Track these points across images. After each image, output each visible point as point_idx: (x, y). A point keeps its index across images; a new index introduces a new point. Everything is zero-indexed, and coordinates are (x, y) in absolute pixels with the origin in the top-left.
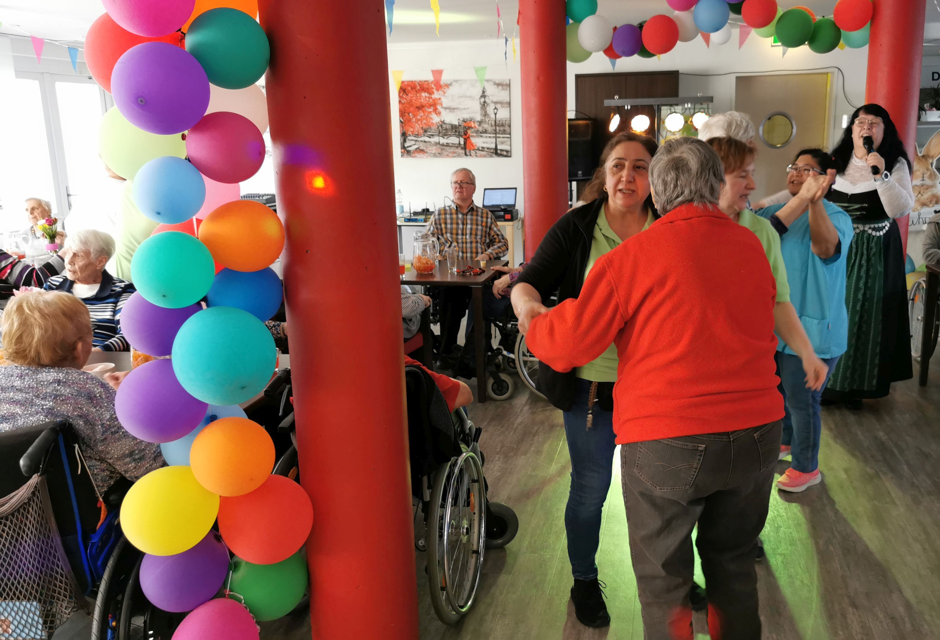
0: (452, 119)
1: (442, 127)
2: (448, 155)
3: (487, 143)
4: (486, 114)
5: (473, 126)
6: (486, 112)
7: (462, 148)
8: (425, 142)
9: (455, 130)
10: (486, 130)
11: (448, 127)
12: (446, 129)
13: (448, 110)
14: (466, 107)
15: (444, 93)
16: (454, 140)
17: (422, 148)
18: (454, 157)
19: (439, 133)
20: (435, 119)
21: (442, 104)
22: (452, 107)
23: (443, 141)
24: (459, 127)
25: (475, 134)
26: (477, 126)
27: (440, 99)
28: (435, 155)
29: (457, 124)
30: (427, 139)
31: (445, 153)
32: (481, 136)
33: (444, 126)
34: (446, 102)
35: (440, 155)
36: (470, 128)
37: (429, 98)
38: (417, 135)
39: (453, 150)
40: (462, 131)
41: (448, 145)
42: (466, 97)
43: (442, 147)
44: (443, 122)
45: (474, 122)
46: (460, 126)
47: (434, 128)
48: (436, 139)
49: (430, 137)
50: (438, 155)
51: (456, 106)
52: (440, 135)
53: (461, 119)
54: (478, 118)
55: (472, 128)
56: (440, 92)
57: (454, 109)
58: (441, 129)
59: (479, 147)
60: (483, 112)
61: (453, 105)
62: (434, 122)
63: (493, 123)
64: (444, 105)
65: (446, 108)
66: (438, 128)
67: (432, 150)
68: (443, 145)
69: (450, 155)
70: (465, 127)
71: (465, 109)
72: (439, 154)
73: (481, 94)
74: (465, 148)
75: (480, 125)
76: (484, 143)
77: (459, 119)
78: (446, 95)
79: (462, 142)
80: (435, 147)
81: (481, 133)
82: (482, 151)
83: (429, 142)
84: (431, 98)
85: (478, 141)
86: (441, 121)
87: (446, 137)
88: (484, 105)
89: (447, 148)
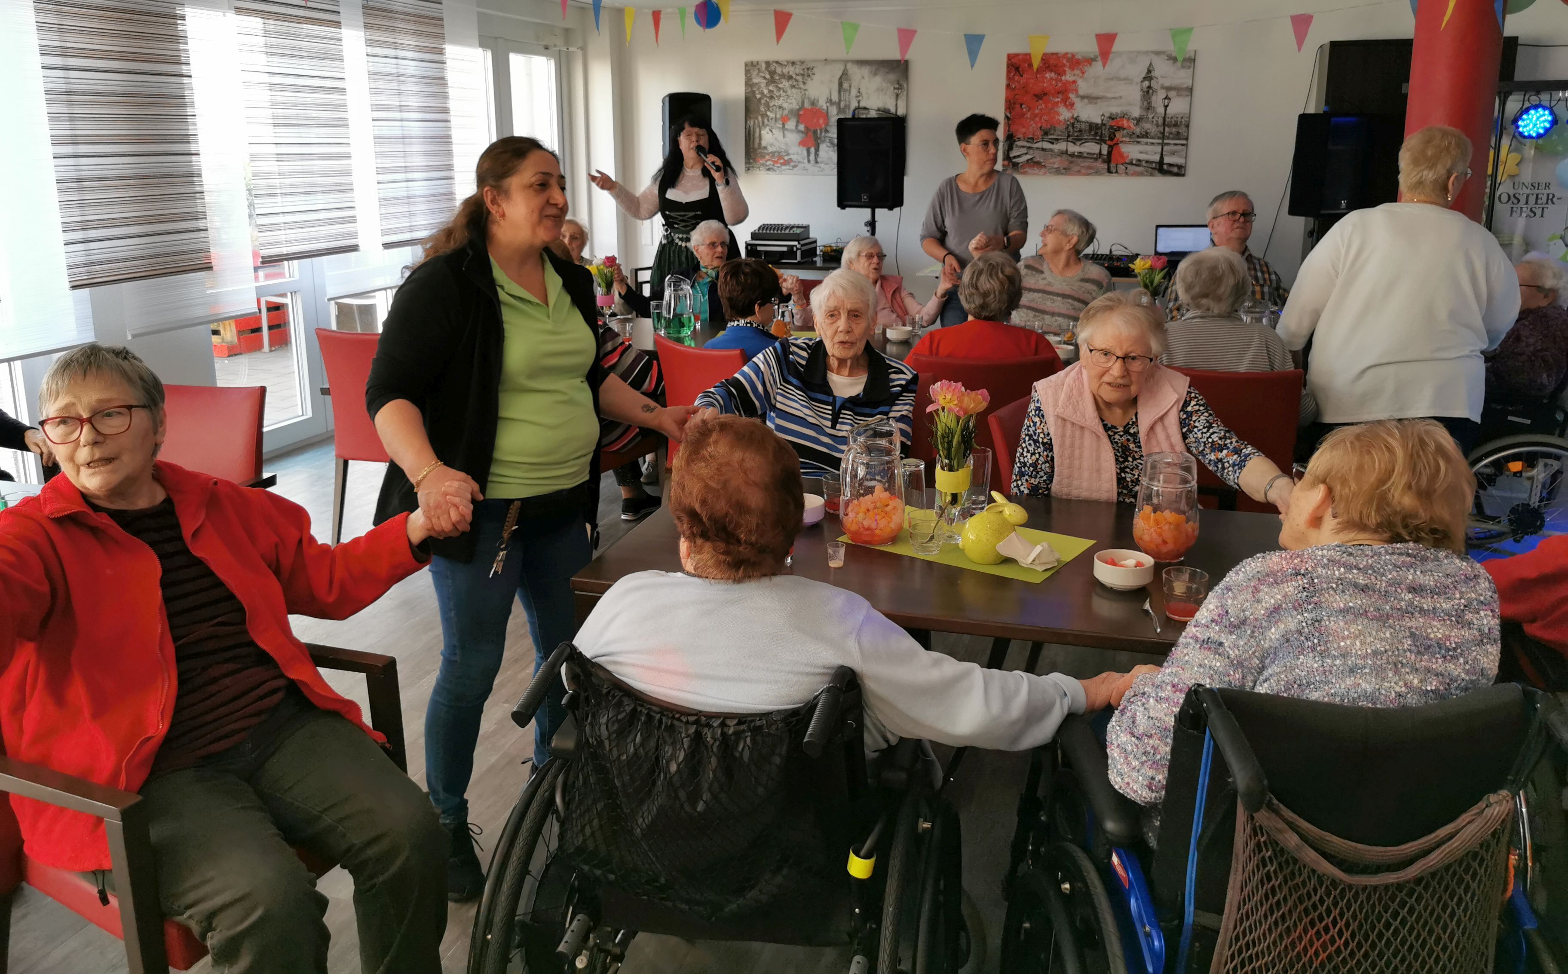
0: (1090, 113)
1: (1073, 127)
2: (1079, 171)
3: (1146, 153)
4: (1149, 107)
5: (1126, 125)
6: (1149, 103)
7: (1104, 161)
8: (1043, 149)
9: (1095, 131)
10: (1147, 133)
11: (1083, 127)
12: (1080, 131)
13: (1086, 101)
14: (1117, 95)
15: (1083, 73)
16: (1092, 148)
17: (1038, 159)
18: (1089, 174)
19: (1069, 136)
20: (1065, 114)
21: (1077, 91)
22: (1094, 95)
23: (1073, 148)
24: (1101, 128)
25: (1127, 139)
26: (1132, 125)
27: (1074, 82)
28: (1058, 172)
29: (1099, 121)
30: (1046, 145)
31: (1076, 168)
32: (1138, 142)
33: (1077, 125)
34: (1083, 87)
35: (1066, 171)
36: (1120, 128)
37: (1056, 80)
38: (1032, 138)
39: (1087, 163)
40: (1106, 132)
41: (1080, 155)
42: (1119, 79)
43: (1070, 159)
44: (1077, 119)
45: (1129, 119)
46: (1105, 125)
47: (1061, 127)
48: (1061, 146)
49: (1052, 143)
50: (1063, 171)
51: (1101, 94)
52: (1070, 139)
53: (1107, 115)
54: (1136, 112)
55: (1124, 129)
56: (1077, 72)
57: (1097, 98)
58: (1071, 130)
59: (1132, 160)
60: (1145, 103)
61: (1096, 92)
62: (1062, 118)
63: (1160, 121)
64: (1081, 92)
65: (1083, 97)
66: (1067, 128)
67: (1054, 163)
68: (1072, 155)
69: (1083, 171)
70: (1111, 127)
71: (1114, 98)
72: (1065, 169)
73: (1144, 75)
74: (1108, 160)
75: (1137, 124)
76: (1141, 153)
77: (1103, 115)
78: (1085, 75)
79: (1105, 151)
80: (1059, 159)
81: (1138, 137)
82: (1136, 165)
83: (1051, 150)
84: (1061, 80)
85: (1132, 151)
86: (1073, 117)
87: (1078, 143)
88: (1148, 92)
89: (1080, 160)
